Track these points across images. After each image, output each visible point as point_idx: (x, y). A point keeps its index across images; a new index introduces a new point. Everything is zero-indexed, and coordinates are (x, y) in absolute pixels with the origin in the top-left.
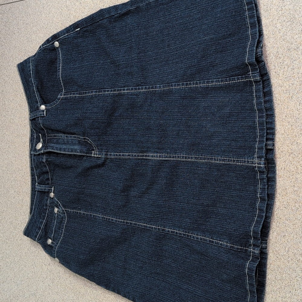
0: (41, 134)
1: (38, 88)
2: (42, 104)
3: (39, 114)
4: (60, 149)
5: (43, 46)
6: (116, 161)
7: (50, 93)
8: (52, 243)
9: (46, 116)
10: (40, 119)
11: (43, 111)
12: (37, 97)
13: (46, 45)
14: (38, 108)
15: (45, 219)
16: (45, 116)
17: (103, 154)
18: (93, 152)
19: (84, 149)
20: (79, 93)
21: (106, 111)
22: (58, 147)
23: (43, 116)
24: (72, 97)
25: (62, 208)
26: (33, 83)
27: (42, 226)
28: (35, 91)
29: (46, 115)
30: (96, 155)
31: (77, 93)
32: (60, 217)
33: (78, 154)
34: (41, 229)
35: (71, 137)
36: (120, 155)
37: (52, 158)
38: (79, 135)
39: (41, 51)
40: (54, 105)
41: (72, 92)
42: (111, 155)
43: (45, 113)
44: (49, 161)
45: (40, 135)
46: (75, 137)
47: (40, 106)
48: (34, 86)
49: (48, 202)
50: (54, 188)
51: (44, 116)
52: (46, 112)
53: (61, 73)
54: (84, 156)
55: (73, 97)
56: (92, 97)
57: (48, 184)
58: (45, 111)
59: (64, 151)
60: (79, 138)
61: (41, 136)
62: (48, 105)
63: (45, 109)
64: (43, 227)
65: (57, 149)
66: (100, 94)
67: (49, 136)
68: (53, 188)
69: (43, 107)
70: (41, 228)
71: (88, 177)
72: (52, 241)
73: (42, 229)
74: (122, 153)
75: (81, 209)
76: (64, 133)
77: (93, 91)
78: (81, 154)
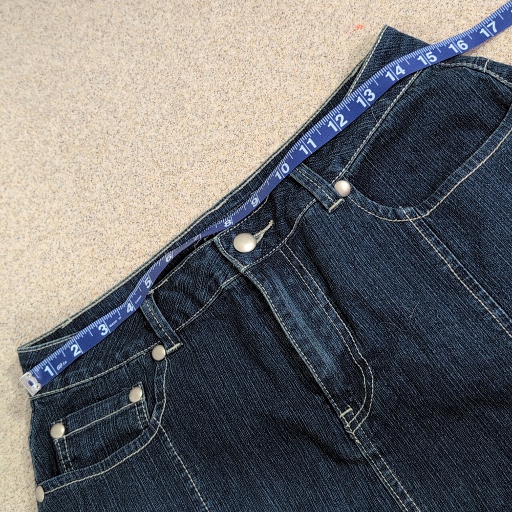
0: (274, 226)
1: (377, 138)
2: (350, 180)
3: (320, 192)
4: (286, 316)
5: (492, 70)
6: (379, 493)
7: (388, 174)
8: (61, 441)
9: (329, 214)
10: (311, 203)
11: (337, 197)
12: (355, 154)
13: (497, 76)
14: (331, 177)
15: (95, 377)
16: (330, 211)
17: (369, 446)
18: (351, 409)
19: (339, 385)
20: (460, 267)
21: (479, 384)
22: (287, 304)
23: (326, 205)
24: (432, 253)
25: (158, 419)
26: (383, 116)
27: (74, 385)
28: (368, 137)
29: (334, 211)
30: (348, 425)
31: (455, 261)
32: (131, 420)
33: (316, 376)
34: (66, 387)
35: (337, 321)
36: (403, 496)
37: (246, 302)
38: (362, 343)
39: (473, 73)
40: (372, 210)
41: (447, 244)
42: (383, 469)
43: (336, 204)
44: (232, 298)
45: (271, 223)
46: (345, 333)
47: (342, 179)
48: (378, 125)
49: (135, 356)
50: (179, 348)
51: (327, 210)
52: (340, 205)
53: (468, 179)
54: (321, 393)
55: (436, 254)
56: (480, 315)
57: (175, 324)
58: (341, 200)
59: (291, 330)
60: (352, 346)
61: (268, 227)
62: (359, 194)
63: (344, 196)
64: (75, 389)
65: (281, 305)
66: (507, 335)
67: (286, 251)
68: (178, 345)
69: (343, 187)
70: (69, 385)
71: (284, 443)
72: (64, 437)
73: (69, 389)
74: (415, 500)
75: (196, 475)
76: (329, 293)
77: (497, 308)
78: (321, 384)
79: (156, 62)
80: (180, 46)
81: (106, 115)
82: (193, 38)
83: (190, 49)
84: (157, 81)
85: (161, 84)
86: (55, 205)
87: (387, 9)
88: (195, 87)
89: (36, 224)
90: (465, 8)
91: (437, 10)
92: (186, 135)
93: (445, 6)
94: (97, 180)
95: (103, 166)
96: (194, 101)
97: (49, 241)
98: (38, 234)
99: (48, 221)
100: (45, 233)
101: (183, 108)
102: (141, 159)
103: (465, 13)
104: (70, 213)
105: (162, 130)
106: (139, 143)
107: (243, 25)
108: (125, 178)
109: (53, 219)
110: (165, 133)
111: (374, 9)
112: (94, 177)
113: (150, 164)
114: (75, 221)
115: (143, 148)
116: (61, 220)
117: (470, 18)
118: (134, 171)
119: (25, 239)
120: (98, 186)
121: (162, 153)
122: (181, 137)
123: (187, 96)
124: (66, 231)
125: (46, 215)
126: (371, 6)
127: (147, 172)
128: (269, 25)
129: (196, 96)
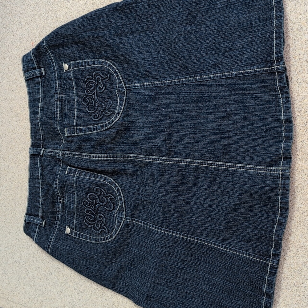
79: (2, 111)
80: (3, 100)
81: (5, 138)
82: (3, 94)
83: (6, 98)
84: (6, 115)
85: (8, 114)
86: (16, 175)
87: (34, 31)
88: (15, 105)
89: (17, 185)
90: (48, 9)
91: (43, 18)
92: (25, 119)
93: (44, 14)
94: (18, 156)
95: (16, 151)
96: (18, 109)
97: (24, 185)
98: (20, 187)
99: (19, 181)
100: (21, 185)
101: (18, 113)
102: (22, 138)
103: (49, 11)
104: (21, 172)
105: (19, 124)
106: (18, 134)
107: (10, 77)
108: (24, 147)
109: (19, 179)
110: (20, 125)
111: (31, 35)
112: (17, 156)
113: (25, 136)
114: (24, 173)
115: (20, 135)
116: (21, 177)
117: (51, 10)
118: (23, 143)
119: (19, 192)
120: (20, 157)
121: (25, 130)
122: (25, 121)
123: (16, 109)
124: (25, 178)
125: (17, 180)
126: (30, 35)
127: (26, 139)
128: (15, 69)
129: (18, 107)
